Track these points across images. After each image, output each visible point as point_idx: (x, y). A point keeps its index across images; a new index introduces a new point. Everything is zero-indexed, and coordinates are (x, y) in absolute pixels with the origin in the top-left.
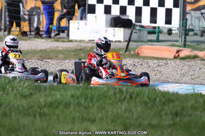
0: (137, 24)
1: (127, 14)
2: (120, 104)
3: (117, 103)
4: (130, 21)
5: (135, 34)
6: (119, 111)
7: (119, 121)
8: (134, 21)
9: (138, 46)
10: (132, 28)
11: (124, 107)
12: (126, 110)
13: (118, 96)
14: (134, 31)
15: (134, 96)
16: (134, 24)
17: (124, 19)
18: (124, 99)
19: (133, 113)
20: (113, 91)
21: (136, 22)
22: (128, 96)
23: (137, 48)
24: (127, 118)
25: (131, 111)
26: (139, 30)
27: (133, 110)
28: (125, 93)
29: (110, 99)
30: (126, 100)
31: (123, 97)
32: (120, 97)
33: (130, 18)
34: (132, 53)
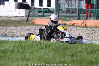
4: (29, 5)
10: (30, 9)
11: (43, 52)
15: (48, 46)
17: (25, 4)
26: (33, 10)
34: (30, 23)
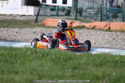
2: (35, 60)
3: (33, 60)
4: (39, 1)
5: (42, 10)
6: (35, 66)
10: (40, 6)
12: (40, 65)
14: (41, 8)
15: (45, 55)
16: (41, 4)
19: (45, 67)
20: (31, 51)
21: (42, 2)
22: (41, 55)
23: (43, 20)
24: (41, 71)
26: (44, 8)
27: (45, 65)
28: (39, 53)
29: (28, 57)
32: (35, 56)
34: (40, 23)
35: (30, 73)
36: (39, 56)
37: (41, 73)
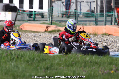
0: (20, 9)
1: (14, 3)
2: (10, 62)
3: (9, 62)
4: (16, 7)
5: (19, 16)
6: (10, 67)
7: (10, 73)
8: (18, 8)
9: (21, 24)
10: (17, 12)
11: (13, 64)
12: (14, 66)
13: (9, 57)
14: (18, 14)
15: (20, 57)
16: (19, 10)
17: (12, 6)
18: (13, 59)
19: (19, 68)
20: (6, 54)
21: (20, 8)
22: (16, 57)
23: (21, 25)
24: (15, 71)
25: (17, 67)
26: (21, 13)
27: (19, 66)
28: (14, 55)
29: (4, 59)
30: (14, 59)
31: (13, 57)
32: (11, 58)
33: (16, 5)
34: (17, 28)
35: (5, 74)
36: (14, 57)
37: (16, 73)
